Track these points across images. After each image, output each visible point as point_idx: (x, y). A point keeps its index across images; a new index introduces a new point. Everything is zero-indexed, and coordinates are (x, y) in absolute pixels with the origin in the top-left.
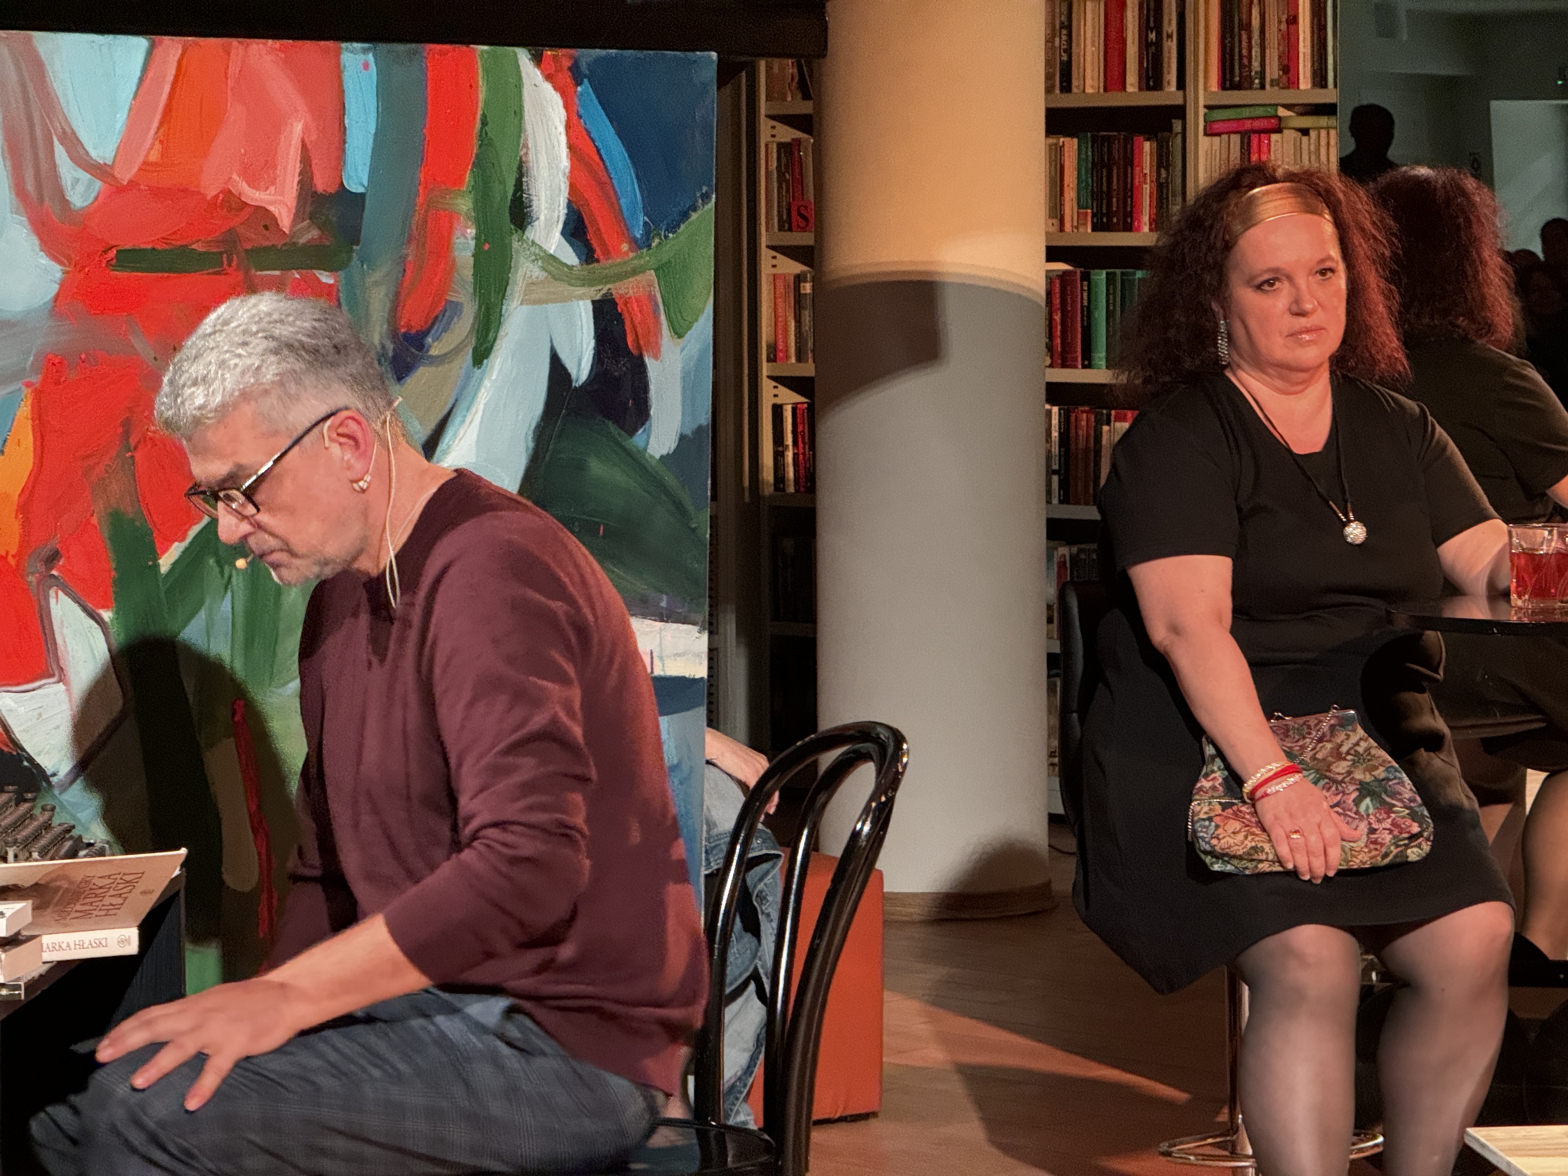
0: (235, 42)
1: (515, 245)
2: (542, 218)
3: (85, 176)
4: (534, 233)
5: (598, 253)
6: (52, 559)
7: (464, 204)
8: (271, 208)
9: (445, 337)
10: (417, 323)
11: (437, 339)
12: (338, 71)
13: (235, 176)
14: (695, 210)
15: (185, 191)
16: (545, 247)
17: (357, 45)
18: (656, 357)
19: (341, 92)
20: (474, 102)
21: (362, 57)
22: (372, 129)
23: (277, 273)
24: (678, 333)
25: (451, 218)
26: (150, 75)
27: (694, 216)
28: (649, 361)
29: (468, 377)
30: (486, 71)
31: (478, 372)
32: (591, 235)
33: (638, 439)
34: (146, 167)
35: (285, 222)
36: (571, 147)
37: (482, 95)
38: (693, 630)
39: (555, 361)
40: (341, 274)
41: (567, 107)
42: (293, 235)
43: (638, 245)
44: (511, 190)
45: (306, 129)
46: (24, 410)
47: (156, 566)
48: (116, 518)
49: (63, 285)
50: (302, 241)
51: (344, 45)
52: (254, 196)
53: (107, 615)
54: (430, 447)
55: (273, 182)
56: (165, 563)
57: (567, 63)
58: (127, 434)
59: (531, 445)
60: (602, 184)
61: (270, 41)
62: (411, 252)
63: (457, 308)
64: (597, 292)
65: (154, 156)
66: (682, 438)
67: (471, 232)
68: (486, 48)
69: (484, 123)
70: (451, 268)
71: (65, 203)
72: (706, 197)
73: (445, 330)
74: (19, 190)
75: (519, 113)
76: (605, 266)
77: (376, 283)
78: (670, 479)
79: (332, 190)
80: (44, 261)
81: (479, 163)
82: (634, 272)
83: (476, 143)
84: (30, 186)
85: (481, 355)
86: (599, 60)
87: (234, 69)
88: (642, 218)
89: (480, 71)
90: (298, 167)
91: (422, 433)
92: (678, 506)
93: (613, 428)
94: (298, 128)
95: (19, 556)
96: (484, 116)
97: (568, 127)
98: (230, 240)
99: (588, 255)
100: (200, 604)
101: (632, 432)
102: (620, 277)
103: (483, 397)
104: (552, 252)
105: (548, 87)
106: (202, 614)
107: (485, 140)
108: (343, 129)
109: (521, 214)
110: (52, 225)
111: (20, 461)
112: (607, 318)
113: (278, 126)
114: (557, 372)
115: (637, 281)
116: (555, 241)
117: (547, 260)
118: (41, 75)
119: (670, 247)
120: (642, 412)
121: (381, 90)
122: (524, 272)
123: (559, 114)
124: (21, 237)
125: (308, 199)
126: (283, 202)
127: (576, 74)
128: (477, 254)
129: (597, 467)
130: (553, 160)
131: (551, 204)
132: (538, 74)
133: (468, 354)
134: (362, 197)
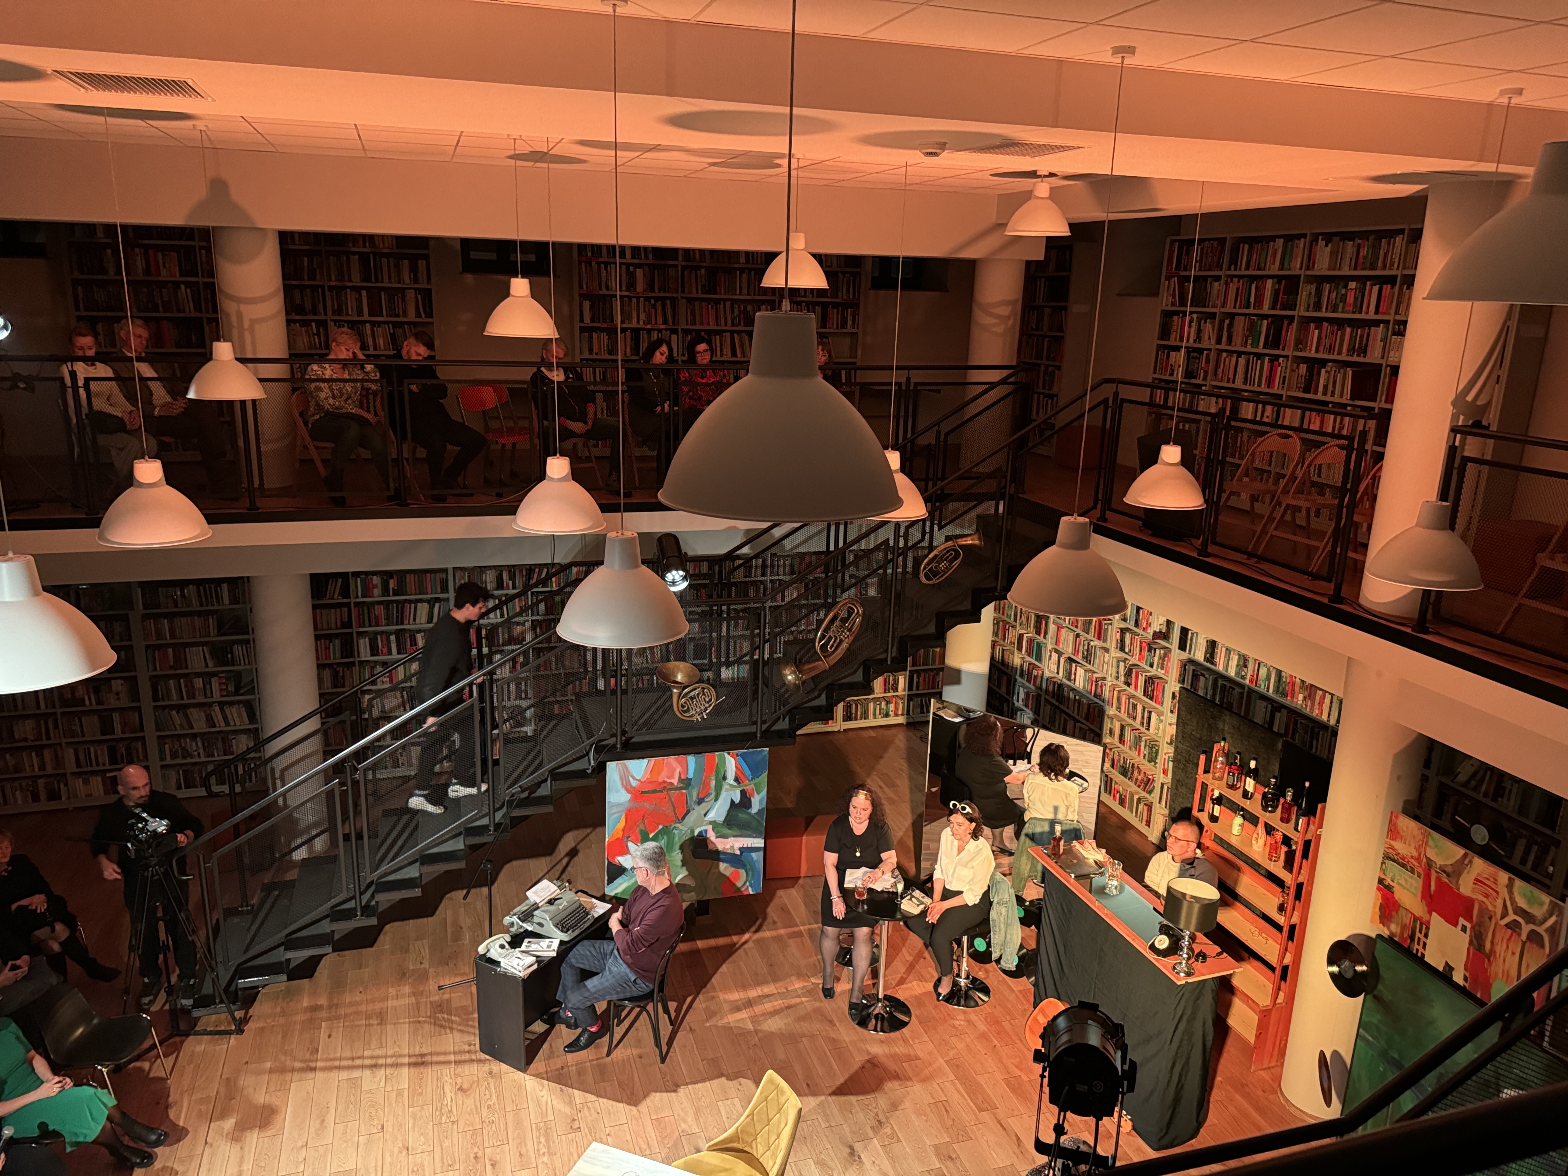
0: (667, 757)
1: (723, 783)
2: (729, 778)
3: (635, 781)
4: (727, 781)
6: (629, 837)
7: (713, 777)
10: (703, 797)
11: (707, 799)
12: (687, 760)
13: (666, 778)
15: (655, 782)
16: (729, 783)
18: (754, 798)
19: (687, 763)
20: (715, 761)
21: (692, 757)
22: (694, 767)
23: (674, 792)
24: (758, 793)
25: (710, 780)
26: (648, 764)
27: (763, 774)
28: (752, 799)
29: (713, 805)
31: (715, 803)
32: (740, 780)
34: (647, 779)
35: (675, 783)
36: (736, 767)
37: (718, 760)
40: (687, 791)
41: (735, 760)
43: (750, 781)
44: (723, 775)
45: (680, 770)
46: (623, 815)
49: (631, 797)
50: (679, 786)
51: (688, 755)
52: (669, 781)
54: (705, 815)
55: (673, 778)
57: (735, 753)
58: (644, 818)
59: (726, 813)
60: (742, 772)
61: (673, 756)
62: (701, 786)
63: (711, 794)
64: (742, 789)
65: (649, 777)
66: (759, 810)
67: (714, 782)
68: (718, 752)
70: (710, 788)
71: (632, 786)
72: (765, 772)
73: (709, 797)
74: (623, 785)
75: (724, 762)
76: (743, 784)
77: (695, 791)
78: (756, 817)
79: (685, 778)
80: (627, 794)
81: (716, 771)
84: (625, 784)
85: (716, 799)
86: (742, 752)
87: (665, 762)
88: (751, 777)
89: (716, 756)
90: (678, 776)
91: (703, 812)
93: (744, 810)
94: (678, 770)
95: (622, 838)
96: (717, 764)
97: (735, 763)
98: (664, 788)
99: (739, 783)
101: (748, 809)
102: (746, 786)
103: (716, 807)
105: (731, 758)
107: (717, 767)
108: (687, 769)
109: (725, 778)
110: (628, 789)
111: (622, 823)
112: (743, 793)
113: (674, 770)
114: (732, 802)
115: (749, 787)
116: (732, 782)
117: (731, 785)
118: (627, 768)
119: (757, 780)
120: (750, 806)
121: (696, 763)
122: (725, 787)
123: (733, 761)
124: (623, 791)
125: (680, 780)
126: (675, 781)
127: (737, 755)
128: (715, 785)
129: (740, 815)
130: (732, 769)
131: (731, 776)
132: (729, 756)
133: (713, 801)
134: (691, 779)
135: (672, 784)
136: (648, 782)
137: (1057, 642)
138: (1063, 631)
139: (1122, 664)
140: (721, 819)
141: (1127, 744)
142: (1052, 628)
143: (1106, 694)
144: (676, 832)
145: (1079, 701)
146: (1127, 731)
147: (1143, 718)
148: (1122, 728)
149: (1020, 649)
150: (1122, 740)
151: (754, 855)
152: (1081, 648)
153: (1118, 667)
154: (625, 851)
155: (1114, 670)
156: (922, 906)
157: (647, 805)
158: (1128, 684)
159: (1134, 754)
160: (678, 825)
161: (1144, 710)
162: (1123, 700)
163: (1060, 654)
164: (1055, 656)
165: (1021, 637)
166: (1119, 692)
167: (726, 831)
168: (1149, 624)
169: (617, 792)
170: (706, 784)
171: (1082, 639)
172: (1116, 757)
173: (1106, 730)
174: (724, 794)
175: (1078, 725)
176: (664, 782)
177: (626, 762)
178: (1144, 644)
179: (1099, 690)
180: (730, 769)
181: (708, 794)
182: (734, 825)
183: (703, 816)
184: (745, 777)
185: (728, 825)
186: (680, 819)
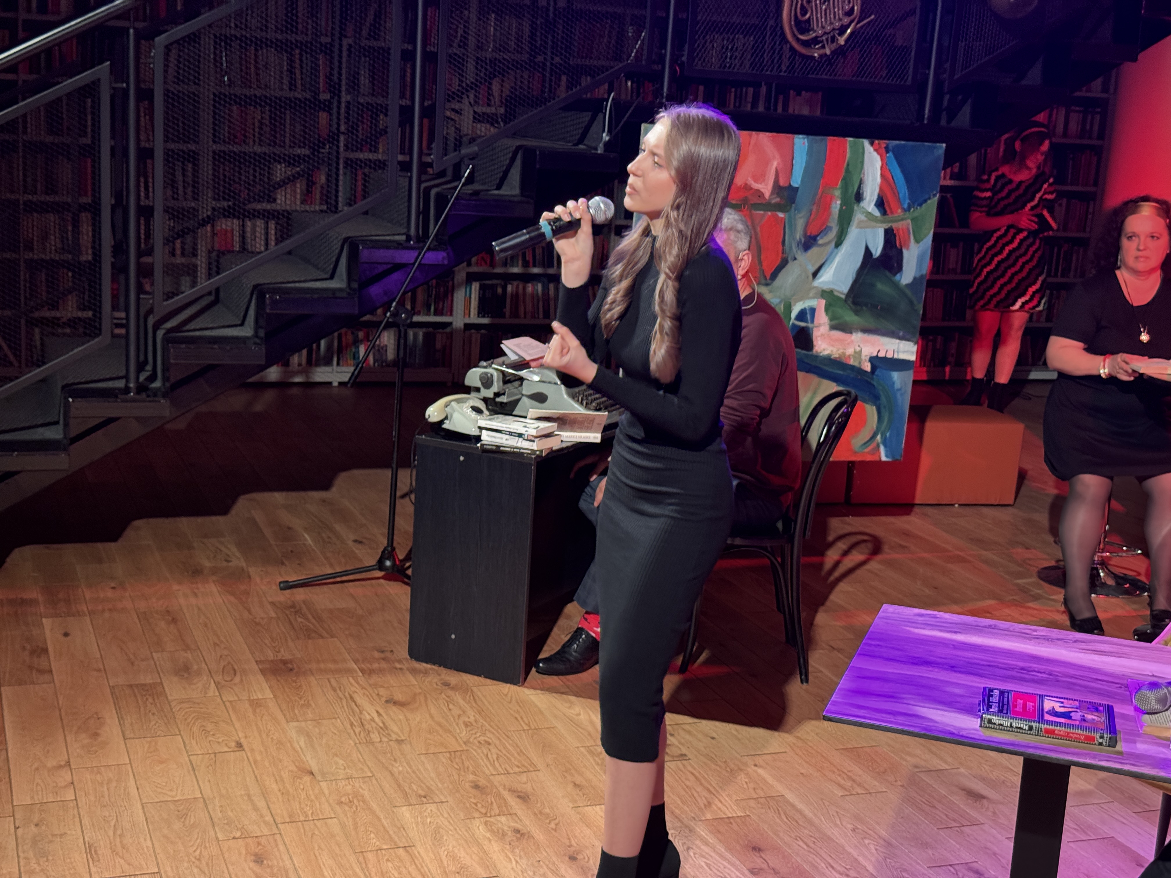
0: (754, 133)
1: (856, 208)
2: (868, 199)
4: (863, 204)
5: (888, 212)
7: (837, 193)
8: (763, 190)
9: (825, 237)
10: (814, 233)
11: (822, 238)
12: (793, 144)
13: (749, 179)
14: (929, 198)
16: (867, 208)
17: (801, 136)
18: (907, 249)
19: (793, 152)
20: (845, 158)
21: (802, 141)
22: (804, 165)
23: (762, 212)
24: (917, 241)
25: (832, 198)
27: (929, 202)
28: (905, 251)
29: (831, 253)
30: (851, 147)
31: (836, 251)
32: (886, 206)
33: (897, 277)
35: (767, 195)
36: (882, 175)
37: (848, 155)
38: (912, 344)
39: (867, 249)
40: (787, 214)
41: (882, 160)
42: (770, 199)
43: (904, 210)
44: (856, 189)
45: (778, 164)
50: (773, 201)
51: (796, 136)
52: (756, 186)
54: (815, 274)
55: (764, 182)
57: (884, 146)
59: (854, 276)
60: (892, 188)
61: (767, 134)
62: (815, 208)
63: (830, 228)
64: (888, 226)
66: (915, 279)
67: (839, 202)
68: (852, 139)
69: (848, 165)
70: (829, 214)
72: (935, 195)
73: (826, 235)
75: (862, 162)
76: (890, 217)
77: (801, 218)
78: (908, 292)
79: (786, 185)
81: (844, 179)
82: (902, 220)
83: (844, 171)
85: (838, 244)
86: (897, 146)
87: (753, 142)
88: (908, 201)
89: (848, 147)
90: (774, 177)
91: (812, 269)
92: (911, 302)
93: (888, 273)
94: (775, 164)
96: (848, 163)
97: (882, 168)
98: (747, 200)
99: (884, 213)
101: (895, 274)
102: (896, 221)
103: (837, 259)
104: (870, 210)
105: (875, 154)
107: (847, 171)
108: (792, 166)
109: (859, 197)
112: (889, 235)
113: (767, 163)
114: (868, 252)
115: (902, 224)
116: (871, 207)
117: (869, 214)
119: (918, 211)
120: (899, 268)
121: (810, 153)
122: (858, 217)
123: (878, 163)
125: (778, 189)
126: (766, 188)
127: (887, 149)
128: (841, 211)
129: (880, 286)
130: (874, 179)
131: (872, 194)
132: (871, 149)
133: (833, 244)
134: (797, 189)
135: (760, 194)
140: (843, 287)
151: (896, 376)
167: (850, 317)
170: (825, 205)
174: (853, 232)
176: (747, 187)
180: (870, 178)
181: (824, 230)
182: (866, 305)
183: (811, 277)
184: (898, 200)
185: (854, 303)
186: (768, 278)
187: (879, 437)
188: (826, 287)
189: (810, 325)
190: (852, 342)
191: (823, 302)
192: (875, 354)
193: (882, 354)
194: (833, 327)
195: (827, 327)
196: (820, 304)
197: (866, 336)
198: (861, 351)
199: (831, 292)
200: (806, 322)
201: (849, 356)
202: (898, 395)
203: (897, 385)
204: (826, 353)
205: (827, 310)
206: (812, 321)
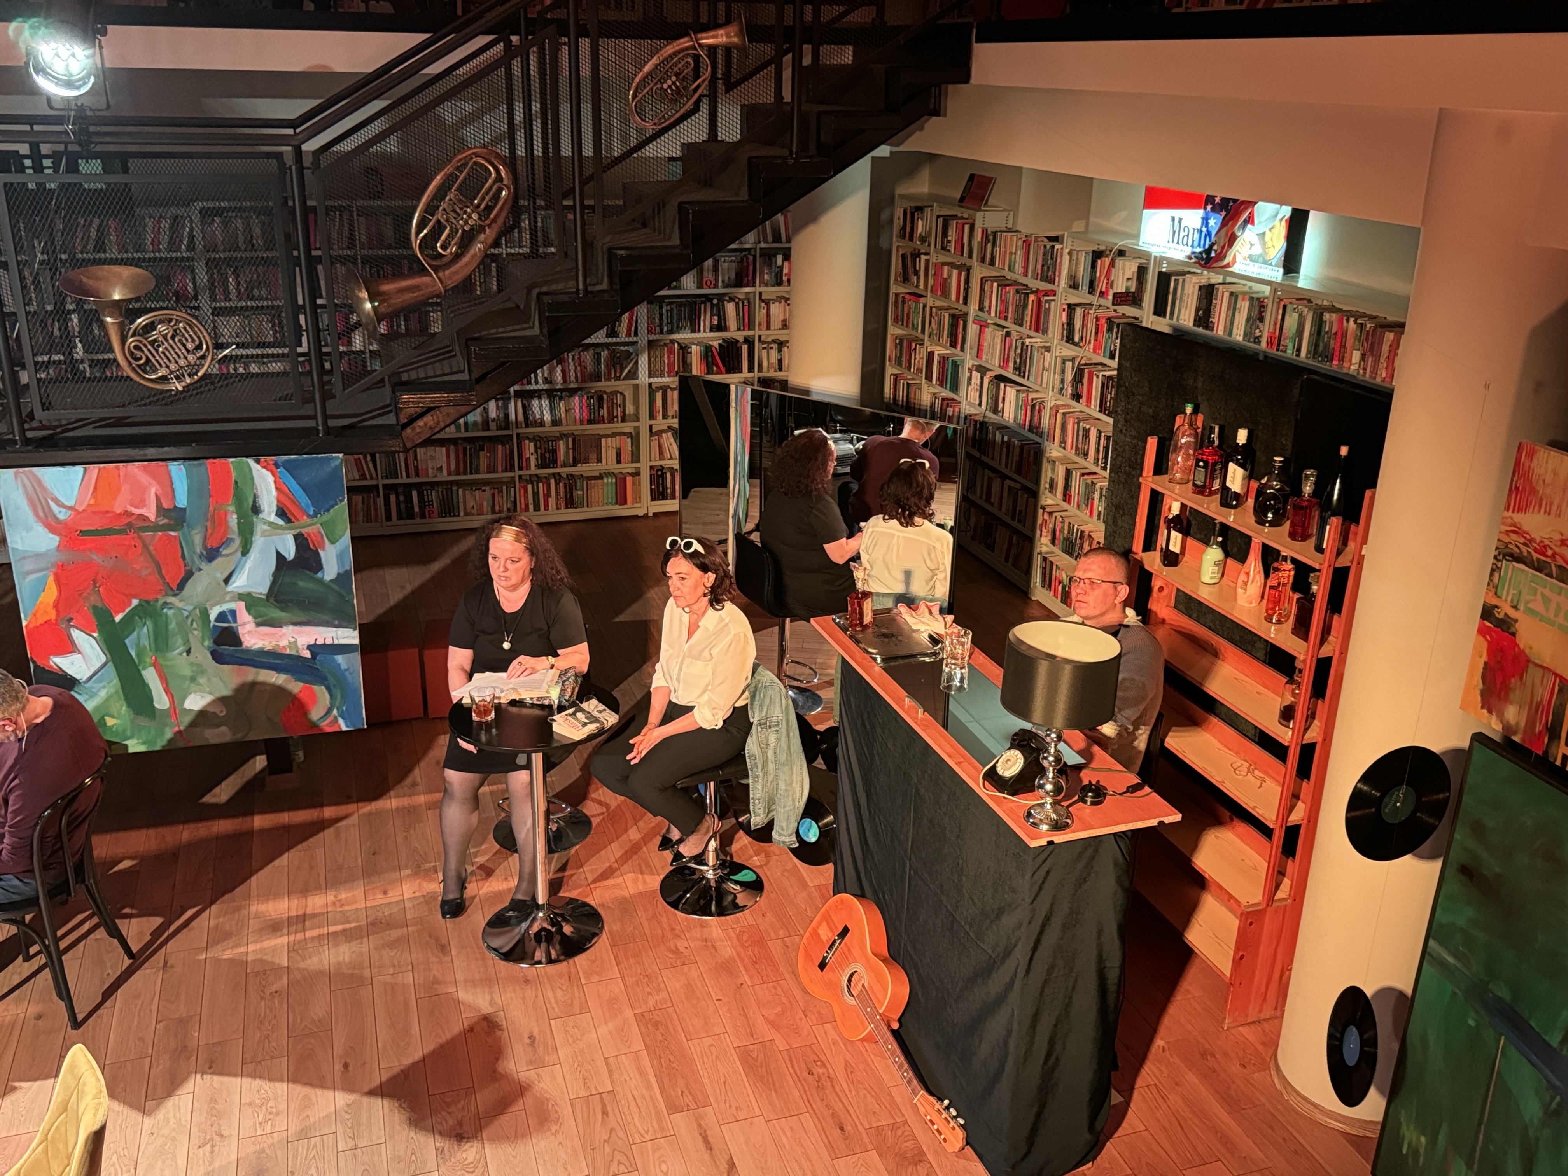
0: (121, 465)
1: (255, 519)
2: (266, 510)
3: (63, 510)
4: (263, 515)
5: (293, 520)
6: (71, 619)
7: (231, 508)
8: (146, 515)
9: (228, 548)
10: (215, 545)
11: (225, 549)
12: (168, 471)
13: (128, 506)
15: (107, 512)
16: (268, 520)
17: (176, 463)
18: (324, 549)
19: (170, 477)
20: (230, 476)
21: (177, 466)
22: (186, 488)
23: (151, 533)
24: (332, 542)
25: (226, 513)
26: (86, 477)
27: (337, 507)
28: (321, 552)
29: (239, 562)
30: (235, 466)
31: (244, 558)
32: (289, 515)
33: (319, 575)
34: (89, 505)
35: (152, 518)
36: (277, 488)
37: (234, 474)
38: (350, 630)
39: (279, 555)
40: (180, 532)
41: (273, 475)
42: (157, 521)
43: (310, 517)
44: (251, 503)
45: (157, 490)
46: (51, 579)
47: (114, 621)
48: (95, 608)
49: (60, 542)
50: (161, 523)
51: (170, 463)
52: (136, 511)
53: (95, 635)
54: (227, 581)
55: (145, 506)
56: (118, 619)
57: (271, 462)
58: (95, 583)
59: (271, 578)
60: (291, 499)
61: (136, 464)
62: (209, 524)
63: (232, 540)
64: (296, 532)
65: (92, 502)
66: (339, 574)
67: (235, 516)
68: (234, 459)
70: (227, 527)
71: (57, 519)
72: (342, 500)
73: (228, 546)
74: (37, 515)
75: (252, 480)
76: (296, 524)
77: (196, 534)
78: (337, 587)
79: (171, 507)
80: (51, 535)
81: (235, 495)
82: (311, 525)
83: (233, 489)
84: (41, 514)
85: (245, 552)
86: (286, 460)
87: (122, 474)
88: (312, 509)
89: (232, 466)
90: (155, 502)
91: (222, 577)
93: (307, 572)
94: (153, 490)
95: (56, 620)
96: (236, 482)
97: (275, 482)
98: (130, 525)
99: (289, 521)
100: (134, 630)
101: (317, 573)
102: (304, 527)
103: (248, 566)
104: (272, 521)
105: (264, 471)
106: (135, 633)
107: (237, 488)
108: (173, 490)
109: (256, 510)
110: (52, 525)
111: (51, 593)
112: (300, 540)
113: (144, 490)
114: (280, 557)
115: (312, 528)
116: (273, 518)
117: (270, 524)
118: (39, 481)
119: (326, 517)
120: (319, 567)
121: (188, 476)
122: (260, 527)
123: (270, 479)
124: (41, 529)
125: (161, 511)
126: (150, 513)
127: (277, 465)
128: (238, 523)
129: (301, 584)
130: (269, 493)
131: (270, 506)
132: (259, 467)
133: (239, 554)
134: (185, 510)
135: (145, 518)
136: (93, 511)
137: (979, 355)
138: (988, 331)
139: (1069, 364)
140: (262, 588)
141: (1075, 499)
142: (973, 329)
143: (1046, 421)
144: (170, 612)
145: (1009, 444)
146: (1075, 476)
147: (1098, 451)
148: (1068, 474)
149: (929, 377)
150: (1067, 497)
151: (340, 659)
152: (1012, 354)
153: (1063, 371)
154: (69, 647)
155: (1058, 377)
156: (592, 728)
157: (96, 558)
158: (1077, 397)
159: (1084, 515)
160: (171, 599)
161: (1099, 438)
162: (1070, 427)
163: (982, 370)
164: (976, 376)
165: (931, 355)
166: (1064, 414)
167: (276, 614)
168: (1110, 284)
169: (29, 529)
170: (220, 521)
171: (1014, 335)
172: (1059, 526)
173: (1044, 484)
174: (258, 542)
175: (1008, 482)
176: (127, 513)
177: (35, 470)
178: (1103, 321)
179: (1036, 419)
180: (265, 492)
181: (228, 542)
182: (291, 601)
183: (223, 584)
184: (300, 508)
185: (276, 601)
186: (175, 588)
187: (335, 712)
188: (241, 591)
189: (234, 625)
190: (284, 634)
191: (243, 604)
192: (312, 642)
193: (319, 642)
194: (258, 625)
195: (253, 625)
196: (240, 607)
197: (297, 628)
198: (296, 642)
199: (249, 594)
200: (229, 622)
201: (284, 647)
202: (347, 674)
203: (344, 666)
204: (257, 647)
205: (248, 609)
206: (235, 621)
